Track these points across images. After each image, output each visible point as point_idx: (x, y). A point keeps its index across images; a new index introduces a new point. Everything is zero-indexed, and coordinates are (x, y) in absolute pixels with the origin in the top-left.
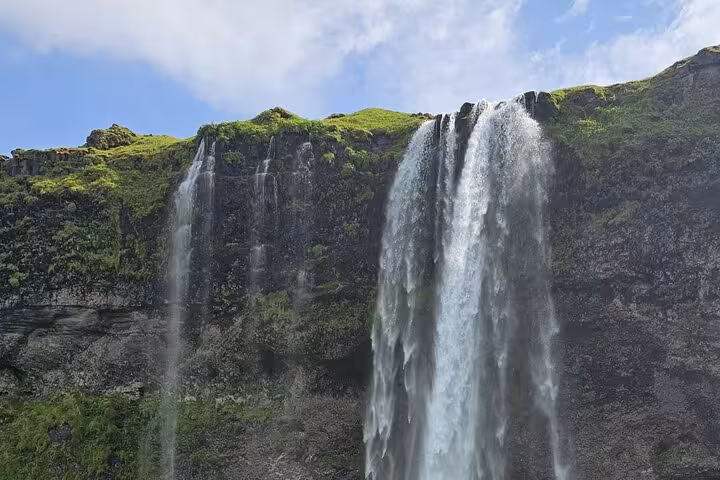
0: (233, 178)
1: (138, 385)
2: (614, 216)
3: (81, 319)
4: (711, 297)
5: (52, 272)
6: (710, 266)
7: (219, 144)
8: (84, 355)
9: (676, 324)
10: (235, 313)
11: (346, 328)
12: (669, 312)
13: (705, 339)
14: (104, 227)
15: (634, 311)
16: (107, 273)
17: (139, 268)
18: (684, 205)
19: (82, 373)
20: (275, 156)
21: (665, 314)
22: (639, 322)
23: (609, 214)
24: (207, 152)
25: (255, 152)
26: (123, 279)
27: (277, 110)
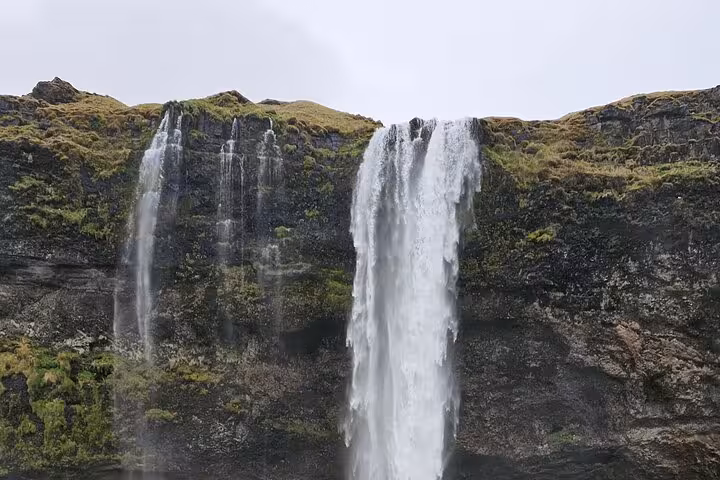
0: (200, 153)
1: (90, 340)
2: (541, 234)
3: (39, 271)
4: (610, 309)
5: (8, 221)
6: (612, 283)
7: (185, 118)
8: (36, 306)
9: (580, 327)
10: (198, 280)
11: (306, 305)
12: (576, 318)
13: (601, 342)
14: (65, 183)
15: (548, 314)
16: (68, 229)
17: (101, 228)
18: (596, 231)
19: (32, 324)
20: (238, 137)
21: (572, 318)
22: (552, 323)
23: (537, 232)
24: (173, 125)
25: (219, 132)
26: (84, 236)
27: (235, 94)
